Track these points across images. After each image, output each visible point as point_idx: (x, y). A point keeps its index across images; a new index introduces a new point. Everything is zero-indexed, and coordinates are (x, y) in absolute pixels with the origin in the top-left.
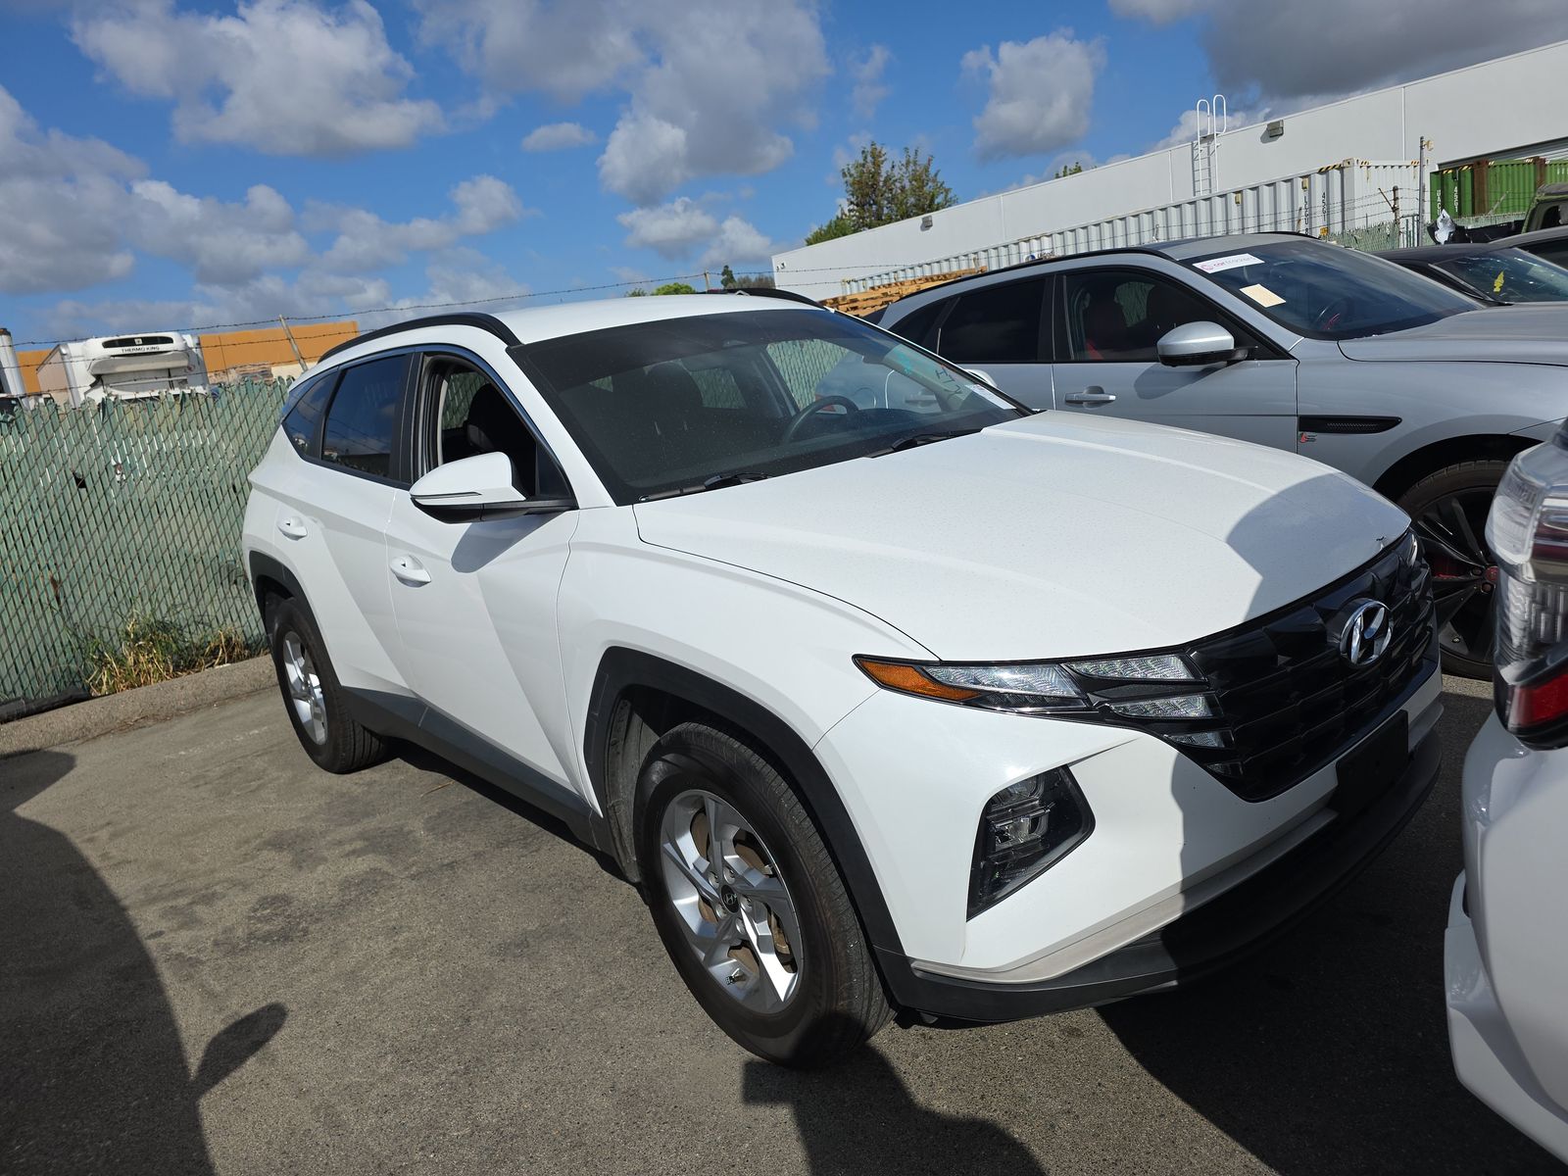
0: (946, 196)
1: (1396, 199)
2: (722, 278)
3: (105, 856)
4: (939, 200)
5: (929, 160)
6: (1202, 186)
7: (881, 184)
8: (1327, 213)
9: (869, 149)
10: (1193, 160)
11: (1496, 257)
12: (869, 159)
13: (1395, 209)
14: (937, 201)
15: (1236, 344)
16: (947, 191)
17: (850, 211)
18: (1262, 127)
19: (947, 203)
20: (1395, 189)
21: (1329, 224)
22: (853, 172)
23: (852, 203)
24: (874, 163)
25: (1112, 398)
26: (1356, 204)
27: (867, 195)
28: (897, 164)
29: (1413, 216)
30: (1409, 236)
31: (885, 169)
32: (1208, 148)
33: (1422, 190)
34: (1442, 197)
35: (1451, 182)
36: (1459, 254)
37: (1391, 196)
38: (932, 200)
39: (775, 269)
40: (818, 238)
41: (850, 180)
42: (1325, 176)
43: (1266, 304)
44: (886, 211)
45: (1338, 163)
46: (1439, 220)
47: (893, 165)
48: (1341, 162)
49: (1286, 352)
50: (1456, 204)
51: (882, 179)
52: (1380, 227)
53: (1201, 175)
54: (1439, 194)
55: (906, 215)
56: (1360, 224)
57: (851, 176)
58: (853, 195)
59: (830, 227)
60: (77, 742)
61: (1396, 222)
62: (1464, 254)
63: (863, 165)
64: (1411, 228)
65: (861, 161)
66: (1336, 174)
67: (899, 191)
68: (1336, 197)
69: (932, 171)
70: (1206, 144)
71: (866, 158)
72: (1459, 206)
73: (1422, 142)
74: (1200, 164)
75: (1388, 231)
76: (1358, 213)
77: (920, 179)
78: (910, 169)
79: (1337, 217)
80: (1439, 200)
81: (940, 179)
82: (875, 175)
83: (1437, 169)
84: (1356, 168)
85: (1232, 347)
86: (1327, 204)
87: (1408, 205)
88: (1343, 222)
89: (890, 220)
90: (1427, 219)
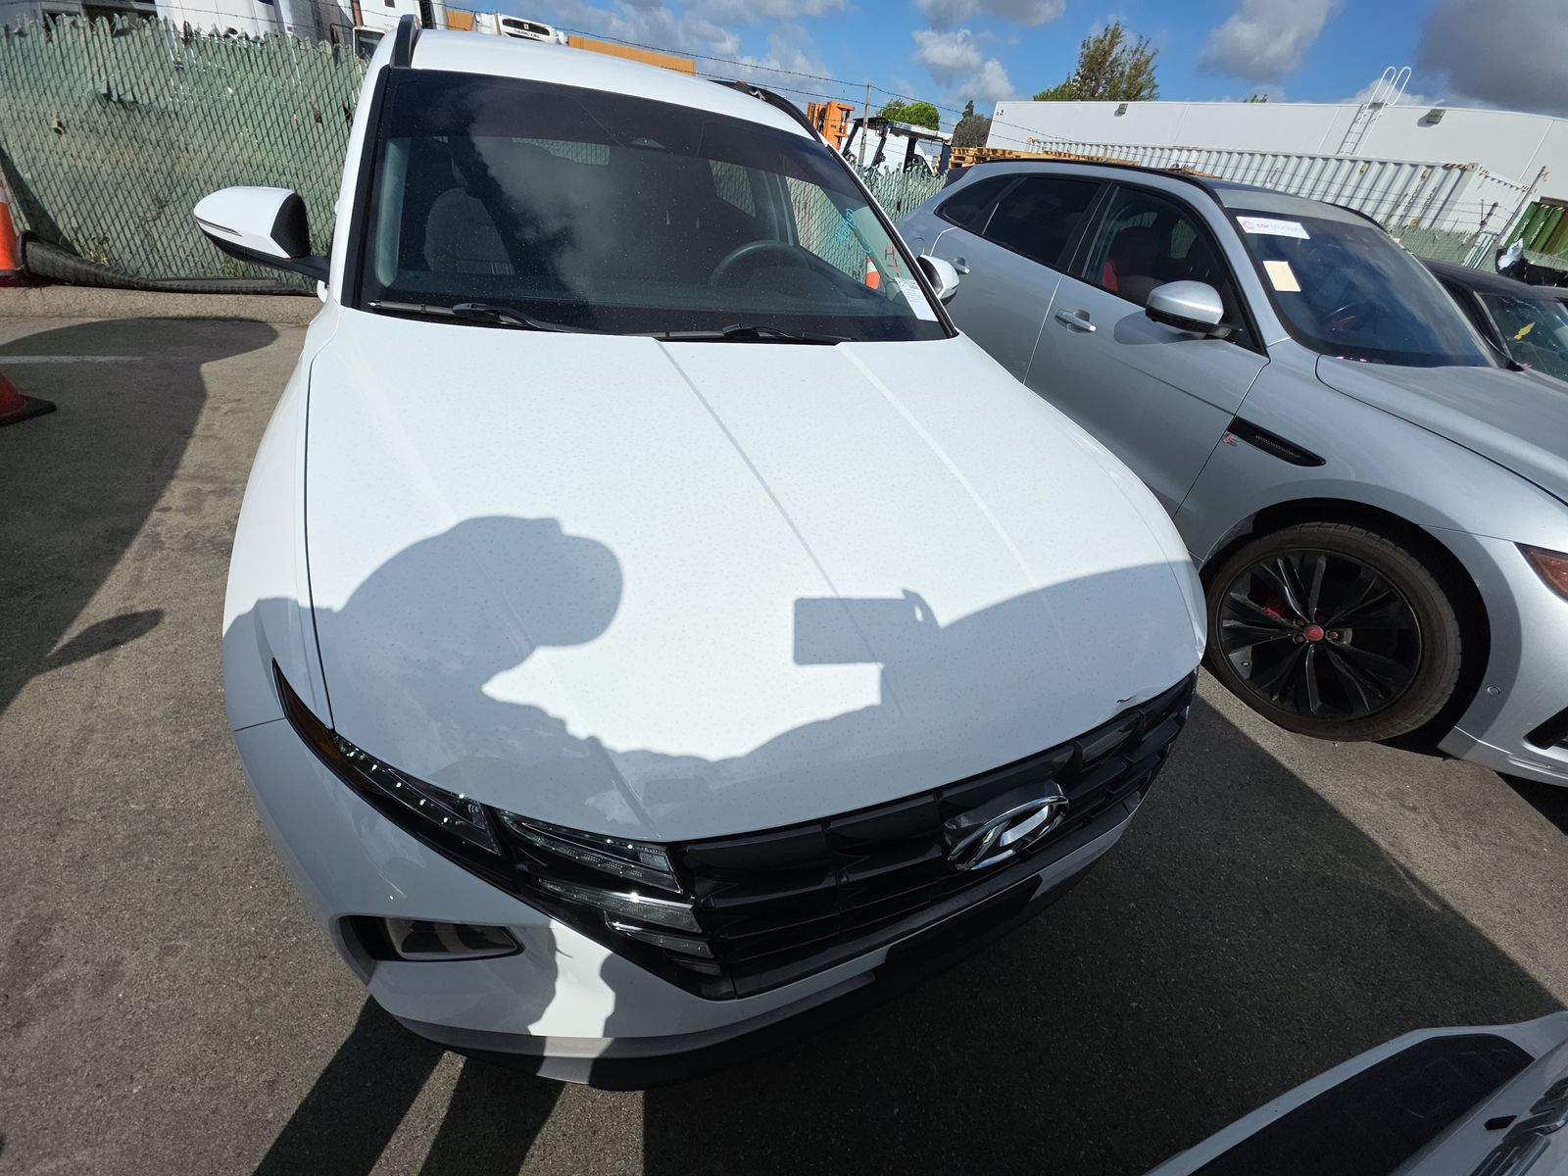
0: (1151, 91)
1: (1490, 214)
2: (965, 110)
3: (209, 427)
4: (1144, 93)
5: (1154, 54)
6: (1347, 148)
7: (1108, 63)
8: (1427, 206)
9: (1112, 27)
10: (1354, 121)
11: (1538, 306)
12: (1109, 37)
13: (1483, 223)
14: (1142, 94)
15: (1223, 320)
16: (1155, 87)
17: (1074, 81)
18: (1425, 110)
19: (1150, 97)
20: (1495, 205)
21: (1422, 217)
22: (1091, 45)
23: (1078, 74)
24: (1110, 42)
25: (1093, 328)
26: (1456, 207)
27: (1093, 70)
28: (1128, 49)
29: (1493, 235)
30: (1479, 251)
31: (1117, 49)
32: (1373, 114)
33: (1515, 214)
34: (1527, 226)
35: (1542, 216)
36: (1506, 291)
37: (1487, 210)
38: (1139, 92)
39: (996, 112)
40: (1045, 97)
41: (1086, 51)
42: (1446, 172)
43: (1279, 286)
44: (1101, 90)
45: (1464, 163)
46: (1513, 245)
47: (1124, 52)
48: (1467, 164)
49: (1265, 347)
50: (1534, 237)
51: (1110, 59)
52: (1461, 235)
53: (1353, 138)
54: (1526, 223)
55: (1113, 98)
56: (1446, 226)
57: (1089, 48)
58: (1082, 67)
59: (1056, 91)
60: (291, 325)
61: (1477, 235)
62: (1512, 293)
63: (1101, 42)
64: (1484, 245)
65: (1101, 37)
66: (1457, 172)
67: (1118, 75)
68: (1443, 196)
69: (1151, 65)
70: (1372, 111)
71: (1106, 35)
72: (1536, 239)
73: (1542, 171)
74: (1357, 128)
75: (1464, 241)
76: (1452, 216)
77: (1139, 69)
78: (1136, 57)
79: (1432, 213)
80: (1523, 228)
81: (1154, 74)
82: (1106, 53)
83: (1538, 201)
84: (1476, 174)
85: (1216, 322)
86: (1432, 199)
87: (1496, 224)
88: (1435, 220)
89: (1101, 98)
90: (1503, 242)
